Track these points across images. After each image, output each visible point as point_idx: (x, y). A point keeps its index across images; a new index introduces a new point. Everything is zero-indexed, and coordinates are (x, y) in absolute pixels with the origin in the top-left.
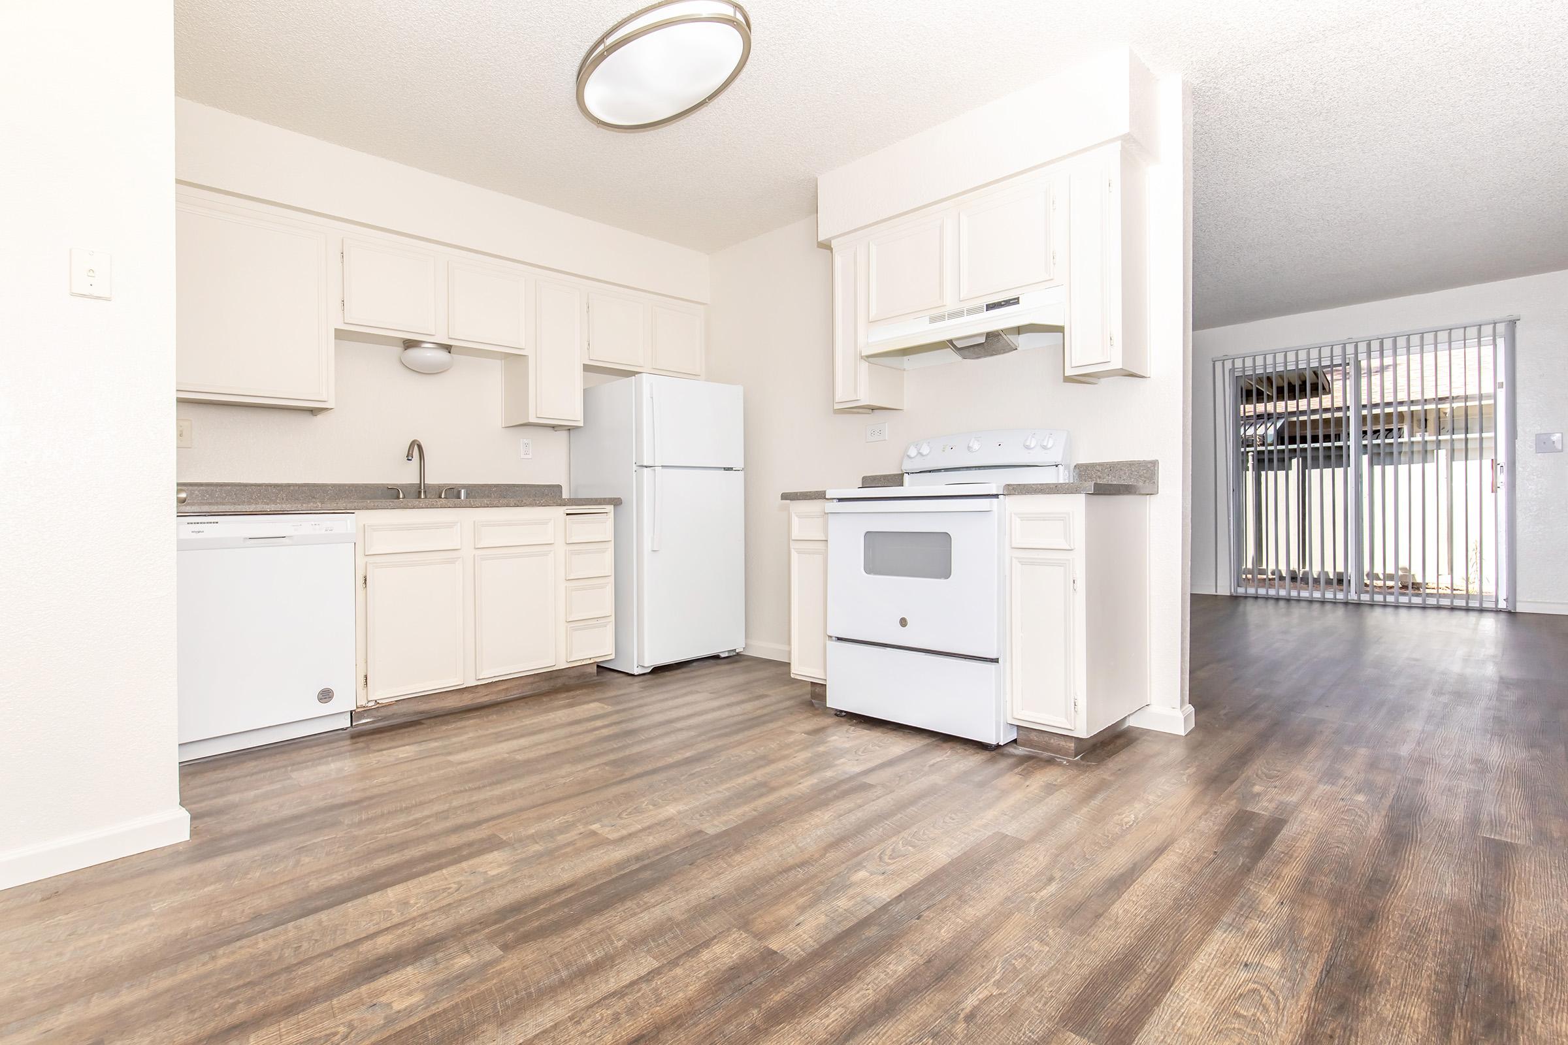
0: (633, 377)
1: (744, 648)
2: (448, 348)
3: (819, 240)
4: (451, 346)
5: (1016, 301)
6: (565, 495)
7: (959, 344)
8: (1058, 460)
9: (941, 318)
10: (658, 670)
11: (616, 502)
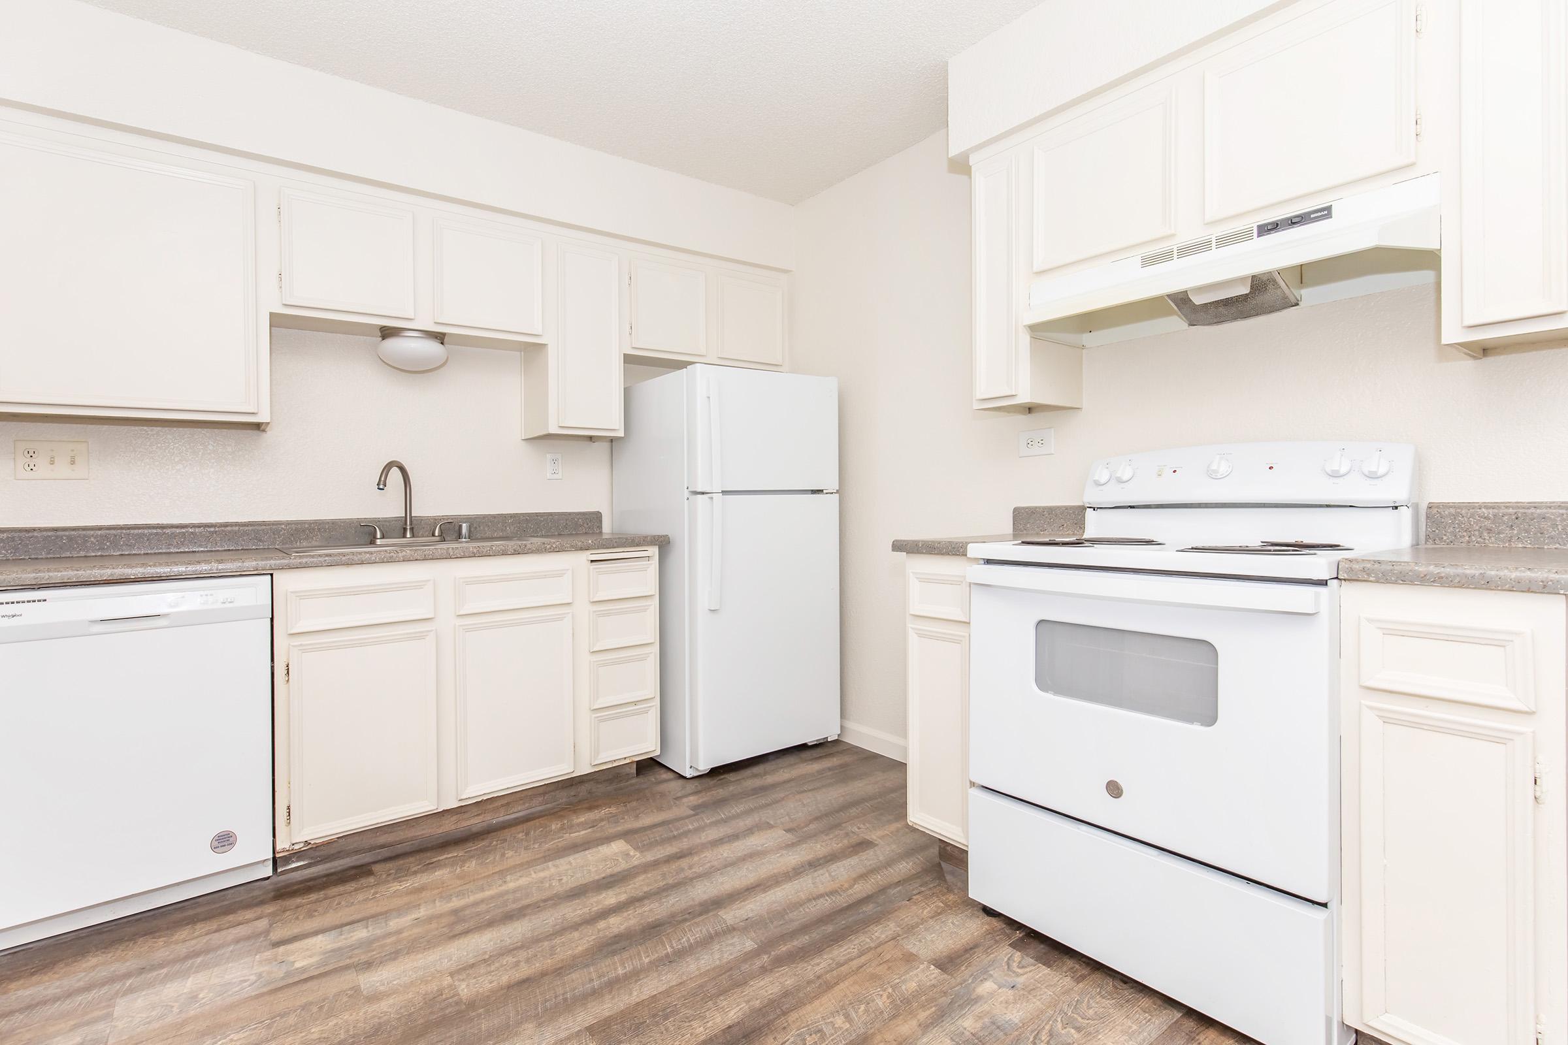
0: (685, 369)
1: (839, 735)
2: (440, 338)
3: (950, 156)
4: (444, 335)
5: (1325, 213)
6: (606, 528)
7: (1198, 300)
8: (1400, 495)
9: (1166, 256)
10: (715, 772)
11: (663, 544)
